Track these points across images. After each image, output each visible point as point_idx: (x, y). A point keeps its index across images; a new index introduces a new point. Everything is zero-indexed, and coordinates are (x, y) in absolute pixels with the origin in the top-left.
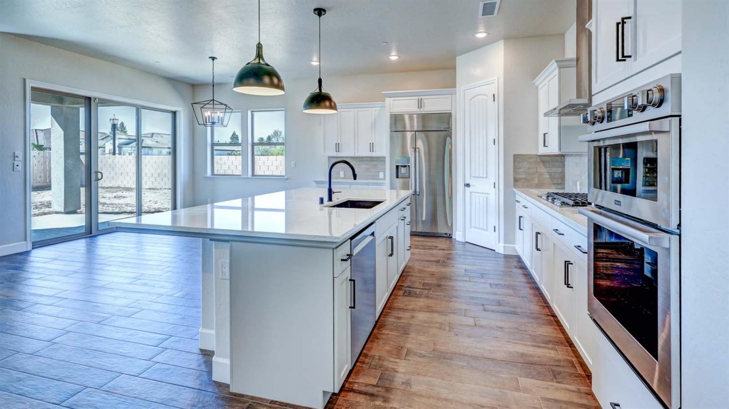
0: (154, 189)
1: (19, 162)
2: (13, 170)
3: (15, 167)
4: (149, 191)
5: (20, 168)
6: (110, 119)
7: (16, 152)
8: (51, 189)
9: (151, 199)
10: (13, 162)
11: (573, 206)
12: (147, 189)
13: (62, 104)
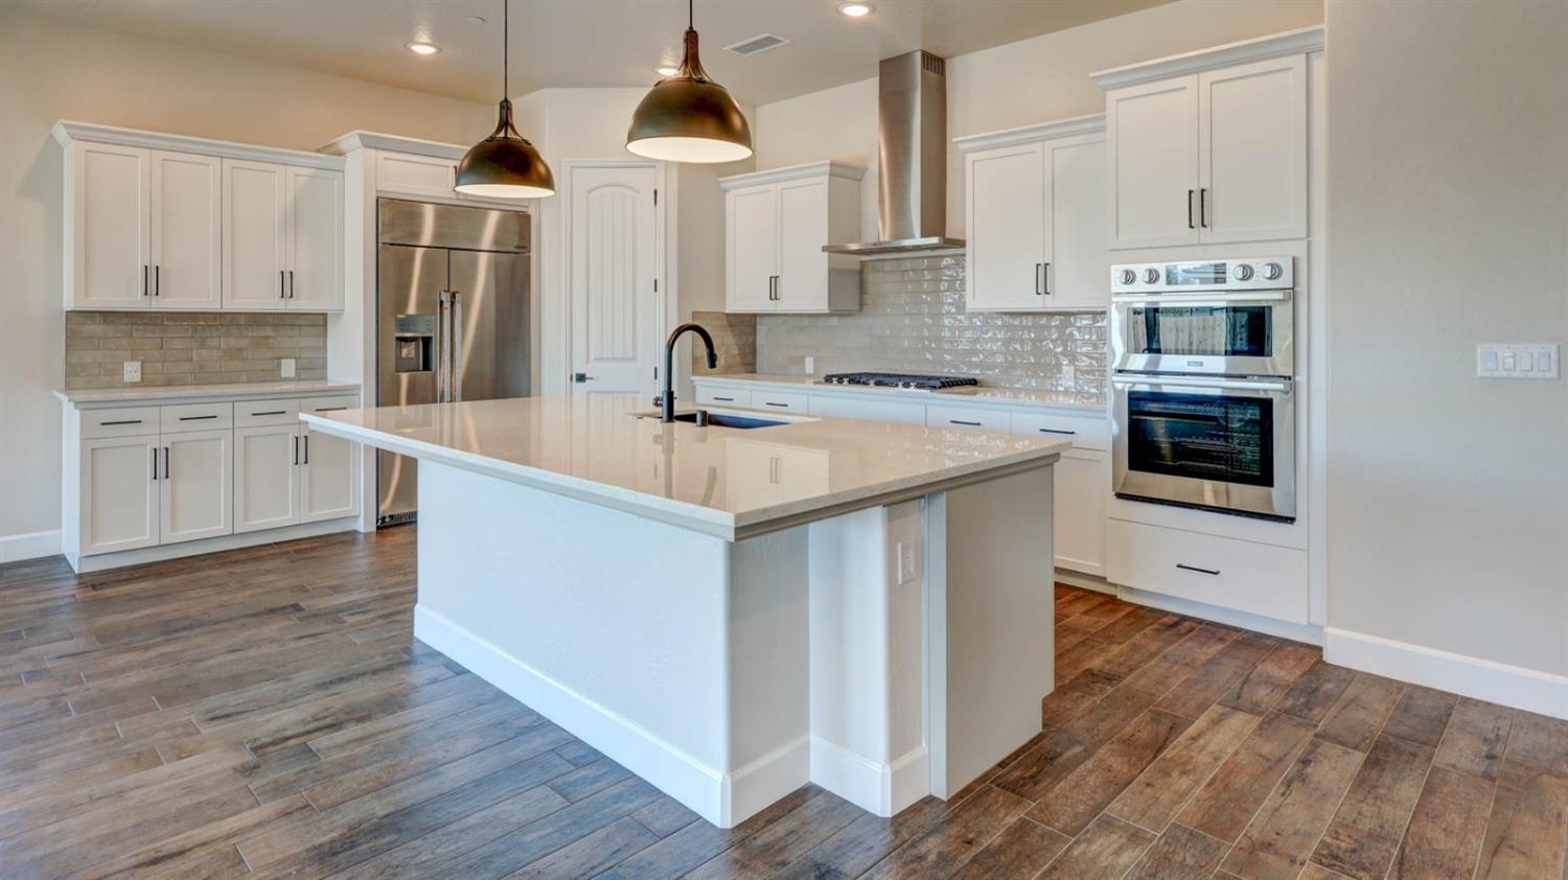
11: (940, 388)
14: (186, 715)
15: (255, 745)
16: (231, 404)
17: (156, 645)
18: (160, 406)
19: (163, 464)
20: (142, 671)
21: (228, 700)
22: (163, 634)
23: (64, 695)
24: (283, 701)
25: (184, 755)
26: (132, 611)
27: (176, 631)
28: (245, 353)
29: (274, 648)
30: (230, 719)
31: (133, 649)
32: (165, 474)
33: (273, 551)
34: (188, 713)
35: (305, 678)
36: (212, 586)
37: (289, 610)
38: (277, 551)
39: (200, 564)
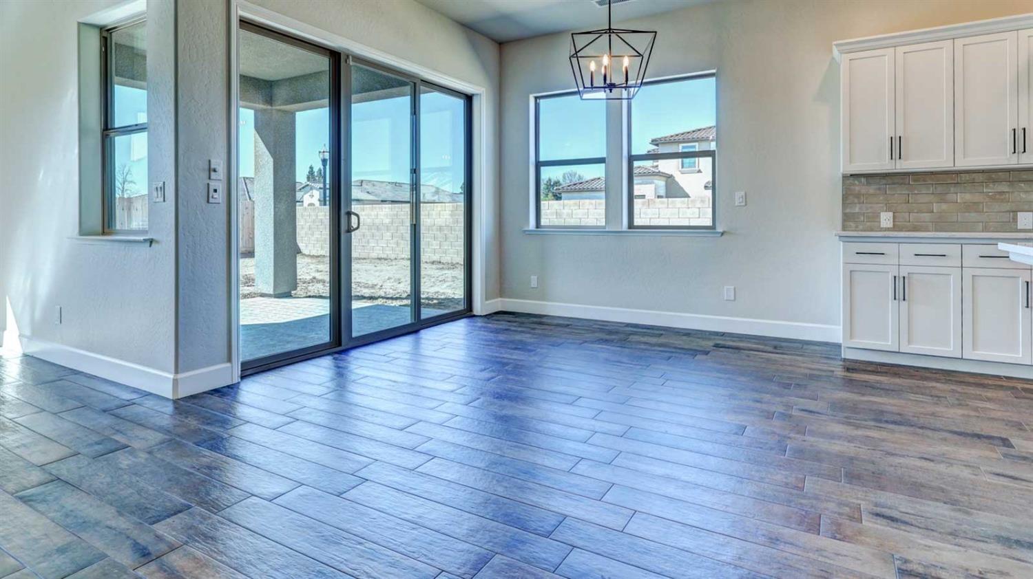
0: (386, 259)
1: (219, 183)
2: (208, 202)
3: (211, 196)
4: (378, 261)
5: (220, 197)
6: (320, 152)
7: (212, 161)
8: (254, 257)
9: (391, 276)
10: (208, 181)
12: (375, 259)
13: (272, 106)
14: (857, 499)
15: (904, 567)
16: (960, 245)
17: (866, 427)
18: (899, 243)
19: (902, 289)
20: (846, 444)
21: (898, 503)
22: (875, 420)
23: (790, 438)
24: (954, 534)
25: (838, 536)
26: (863, 395)
27: (887, 422)
28: (981, 207)
29: (966, 473)
30: (895, 525)
31: (849, 424)
32: (903, 298)
33: (1000, 383)
34: (863, 498)
35: (987, 521)
36: (932, 396)
37: (996, 442)
38: (1004, 384)
39: (928, 375)
